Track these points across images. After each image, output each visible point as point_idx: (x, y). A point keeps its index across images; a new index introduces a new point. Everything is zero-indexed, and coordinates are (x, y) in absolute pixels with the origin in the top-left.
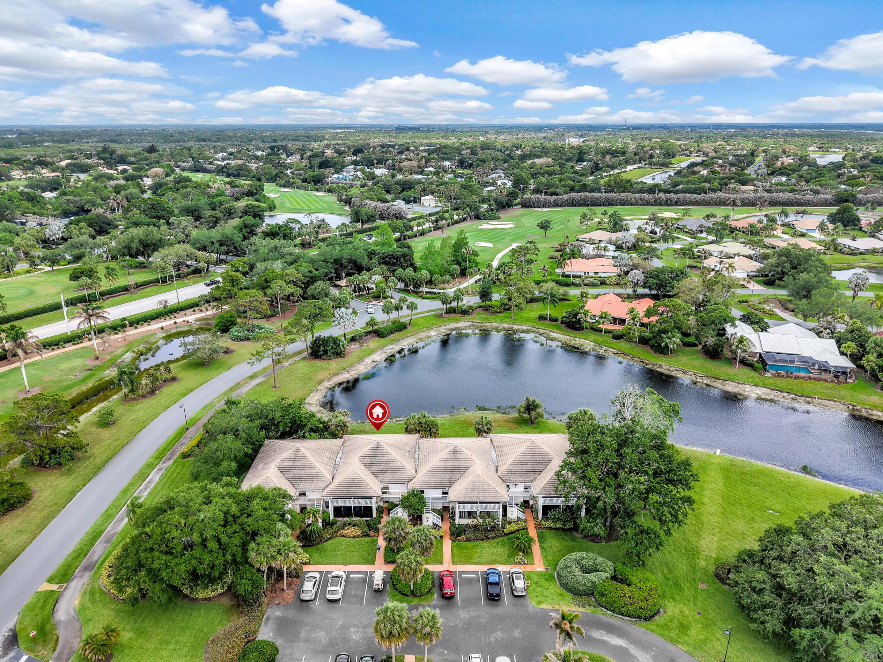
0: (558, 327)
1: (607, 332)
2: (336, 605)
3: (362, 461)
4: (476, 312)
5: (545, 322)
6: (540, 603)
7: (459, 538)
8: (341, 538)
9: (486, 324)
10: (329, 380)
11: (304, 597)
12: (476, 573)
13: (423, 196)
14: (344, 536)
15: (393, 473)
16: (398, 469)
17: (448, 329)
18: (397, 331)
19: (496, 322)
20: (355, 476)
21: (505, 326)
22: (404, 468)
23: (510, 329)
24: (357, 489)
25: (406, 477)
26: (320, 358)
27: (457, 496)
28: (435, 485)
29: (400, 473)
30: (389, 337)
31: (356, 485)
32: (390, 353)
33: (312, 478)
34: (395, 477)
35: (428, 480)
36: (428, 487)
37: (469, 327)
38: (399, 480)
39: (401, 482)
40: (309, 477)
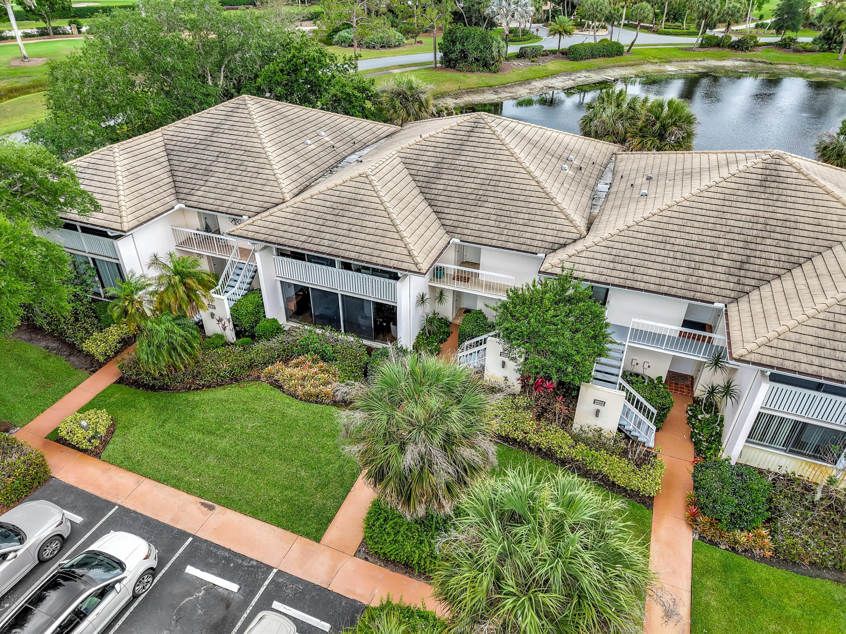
3: (410, 161)
4: (760, 49)
9: (780, 66)
10: (456, 96)
14: (277, 386)
15: (500, 213)
16: (523, 204)
17: (700, 66)
18: (604, 56)
19: (802, 64)
20: (363, 192)
21: (822, 70)
22: (546, 201)
23: (833, 76)
24: (352, 234)
25: (548, 232)
26: (454, 67)
27: (775, 343)
28: (657, 281)
29: (526, 216)
30: (587, 61)
31: (353, 221)
32: (582, 81)
33: (238, 178)
34: (503, 225)
35: (632, 255)
36: (629, 283)
37: (744, 67)
38: (516, 240)
39: (524, 248)
40: (230, 176)
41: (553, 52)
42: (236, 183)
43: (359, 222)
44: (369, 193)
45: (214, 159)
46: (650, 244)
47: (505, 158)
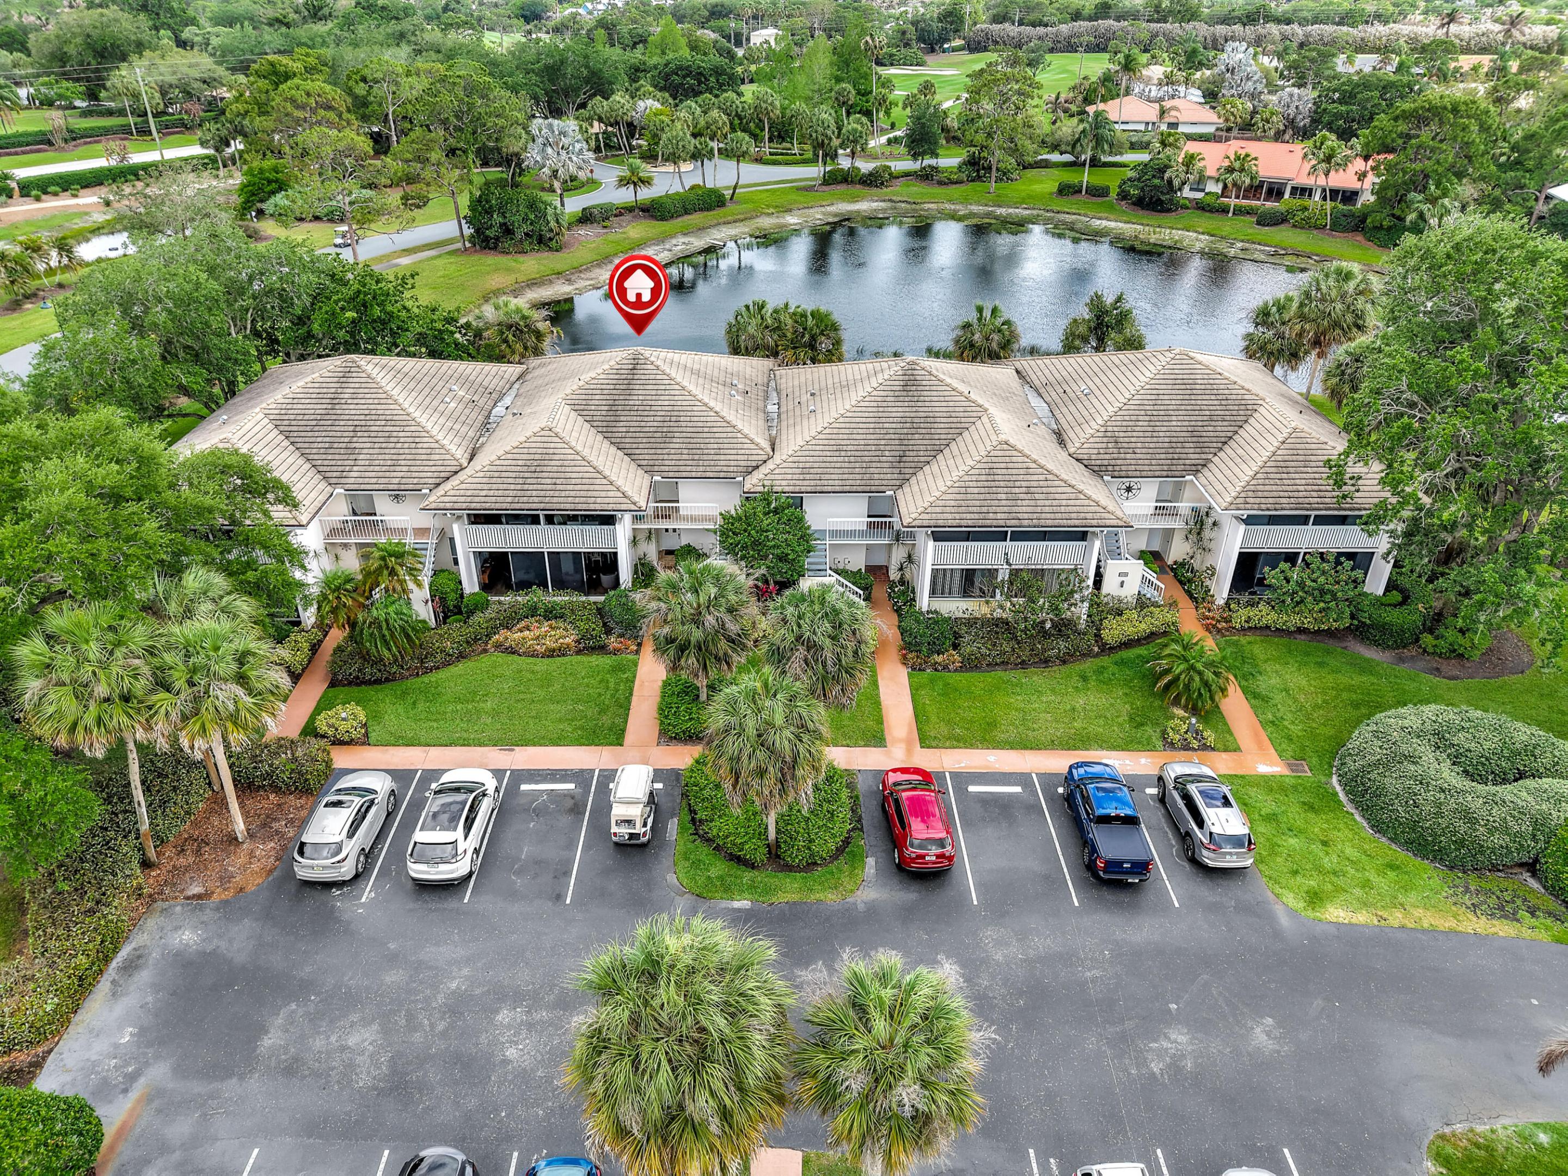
0: (1111, 208)
1: (1239, 211)
2: (451, 903)
3: (581, 407)
4: (897, 182)
5: (1077, 197)
6: (1315, 898)
7: (939, 659)
8: (500, 658)
9: (927, 206)
11: (307, 869)
12: (1023, 779)
13: (754, 29)
14: (512, 651)
15: (691, 446)
16: (708, 435)
17: (830, 214)
18: (701, 210)
19: (950, 201)
20: (552, 445)
21: (975, 208)
22: (729, 429)
23: (988, 215)
24: (559, 487)
25: (739, 457)
26: (495, 248)
27: (929, 510)
28: (840, 483)
29: (716, 446)
30: (680, 219)
31: (555, 475)
32: (682, 251)
33: (393, 451)
34: (696, 457)
35: (816, 465)
36: (819, 489)
37: (884, 210)
38: (713, 469)
39: (722, 475)
40: (382, 451)
41: (630, 209)
42: (395, 457)
43: (562, 475)
44: (560, 445)
45: (352, 434)
46: (828, 454)
47: (677, 392)
